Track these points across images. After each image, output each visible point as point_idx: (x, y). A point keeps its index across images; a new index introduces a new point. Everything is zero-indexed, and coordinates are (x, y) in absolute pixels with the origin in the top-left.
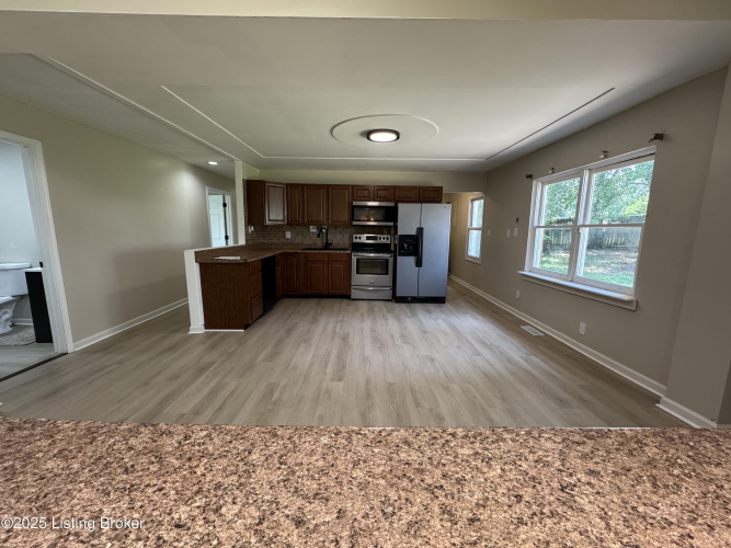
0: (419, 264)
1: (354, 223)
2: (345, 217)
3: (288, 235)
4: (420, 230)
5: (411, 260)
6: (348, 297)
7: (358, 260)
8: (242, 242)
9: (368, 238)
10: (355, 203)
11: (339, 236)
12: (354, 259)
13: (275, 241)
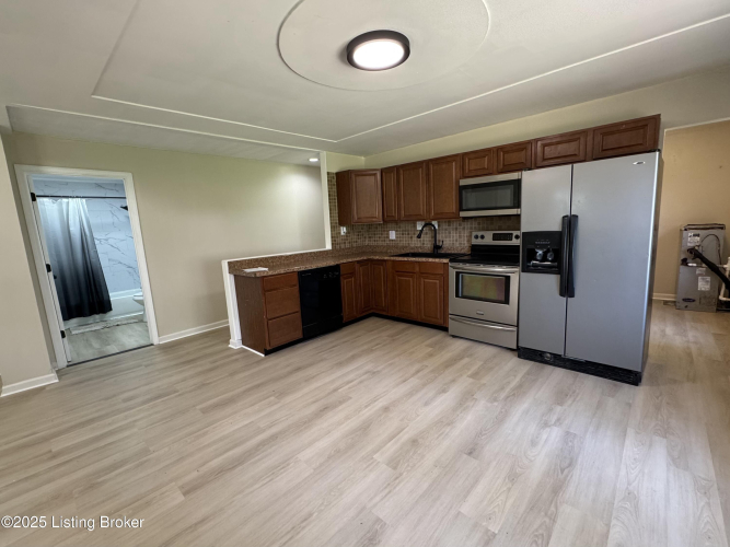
0: (567, 289)
1: (463, 214)
2: (452, 207)
3: (393, 235)
4: (570, 222)
5: (551, 281)
6: (445, 329)
7: (458, 274)
8: (329, 246)
9: (496, 237)
10: (463, 182)
11: (454, 235)
12: (452, 273)
13: (380, 243)
